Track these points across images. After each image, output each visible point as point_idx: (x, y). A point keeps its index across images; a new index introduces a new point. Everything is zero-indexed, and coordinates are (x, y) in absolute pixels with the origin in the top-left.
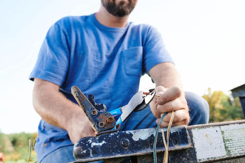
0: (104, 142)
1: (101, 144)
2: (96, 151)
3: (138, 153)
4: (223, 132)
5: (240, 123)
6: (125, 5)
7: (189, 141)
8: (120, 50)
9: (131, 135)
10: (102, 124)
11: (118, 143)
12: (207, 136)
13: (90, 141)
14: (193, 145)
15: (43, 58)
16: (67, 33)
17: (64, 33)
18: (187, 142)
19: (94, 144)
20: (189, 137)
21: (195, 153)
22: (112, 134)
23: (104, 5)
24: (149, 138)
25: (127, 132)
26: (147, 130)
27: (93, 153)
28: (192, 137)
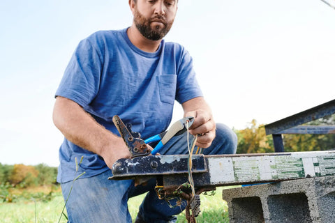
0: (137, 163)
1: (135, 164)
2: (131, 169)
3: (164, 173)
4: (234, 162)
5: (249, 156)
6: (160, 30)
7: (206, 167)
8: (155, 75)
9: (159, 159)
10: (136, 149)
11: (149, 165)
12: (220, 164)
13: (127, 161)
14: (208, 170)
15: (70, 75)
16: (100, 53)
17: (97, 52)
18: (204, 168)
19: (129, 164)
20: (205, 164)
21: (209, 177)
22: (144, 157)
23: (137, 26)
24: (173, 162)
25: (156, 156)
26: (172, 156)
27: (129, 171)
28: (208, 164)
